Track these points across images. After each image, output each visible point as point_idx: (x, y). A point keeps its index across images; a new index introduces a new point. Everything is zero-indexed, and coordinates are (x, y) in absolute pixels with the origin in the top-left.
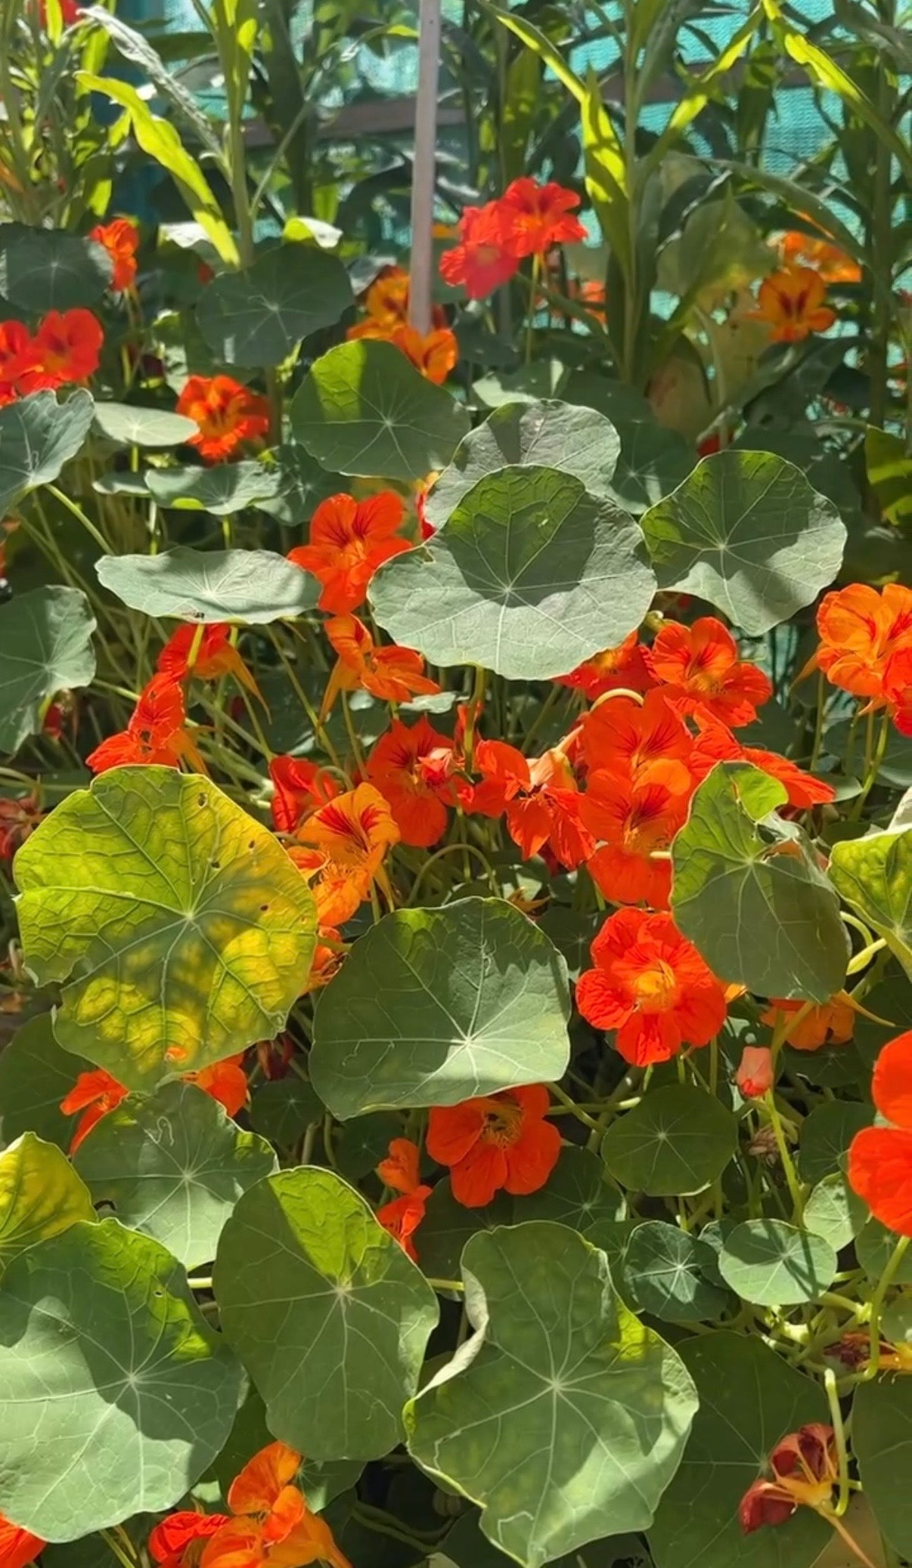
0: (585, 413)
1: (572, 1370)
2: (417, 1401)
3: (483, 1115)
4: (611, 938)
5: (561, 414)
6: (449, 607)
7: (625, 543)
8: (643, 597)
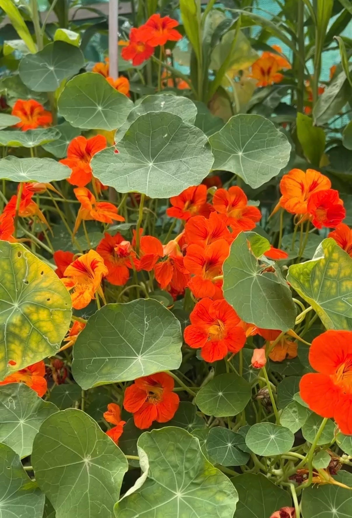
0: (183, 99)
1: (185, 489)
2: (120, 502)
3: (147, 392)
4: (198, 311)
5: (172, 100)
6: (126, 171)
7: (201, 143)
8: (209, 164)
